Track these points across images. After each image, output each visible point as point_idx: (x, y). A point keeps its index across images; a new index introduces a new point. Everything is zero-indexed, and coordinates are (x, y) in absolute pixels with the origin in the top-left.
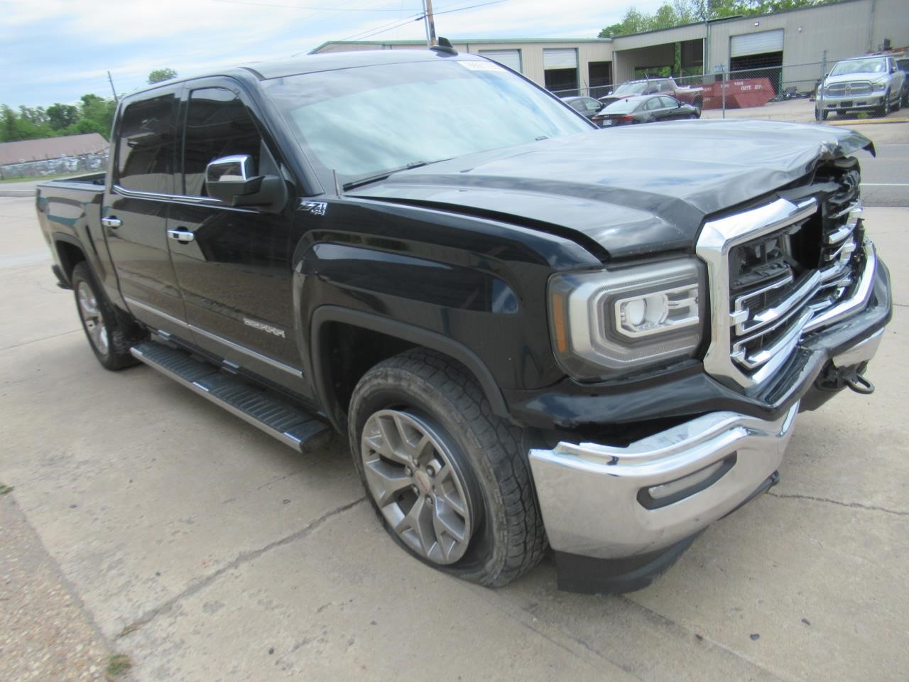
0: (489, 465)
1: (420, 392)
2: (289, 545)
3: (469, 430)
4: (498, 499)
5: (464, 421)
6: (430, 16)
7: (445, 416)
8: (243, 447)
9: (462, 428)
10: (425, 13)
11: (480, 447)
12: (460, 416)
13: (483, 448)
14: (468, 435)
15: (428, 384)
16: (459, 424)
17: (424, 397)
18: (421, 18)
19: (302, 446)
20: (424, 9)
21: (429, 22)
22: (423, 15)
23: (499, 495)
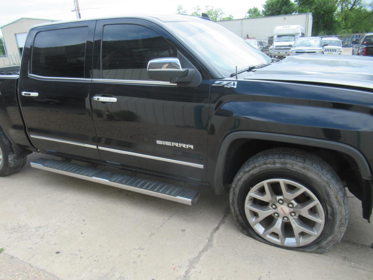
0: (341, 199)
1: (300, 169)
2: (209, 251)
3: (331, 184)
4: (344, 214)
5: (328, 180)
6: (78, 10)
7: (317, 179)
8: (129, 207)
9: (327, 183)
10: (76, 9)
11: (337, 191)
12: (326, 178)
13: (338, 191)
14: (331, 186)
15: (305, 165)
16: (326, 182)
17: (304, 171)
18: (74, 11)
19: (192, 202)
20: (75, 7)
21: (78, 13)
22: (75, 10)
23: (344, 211)
